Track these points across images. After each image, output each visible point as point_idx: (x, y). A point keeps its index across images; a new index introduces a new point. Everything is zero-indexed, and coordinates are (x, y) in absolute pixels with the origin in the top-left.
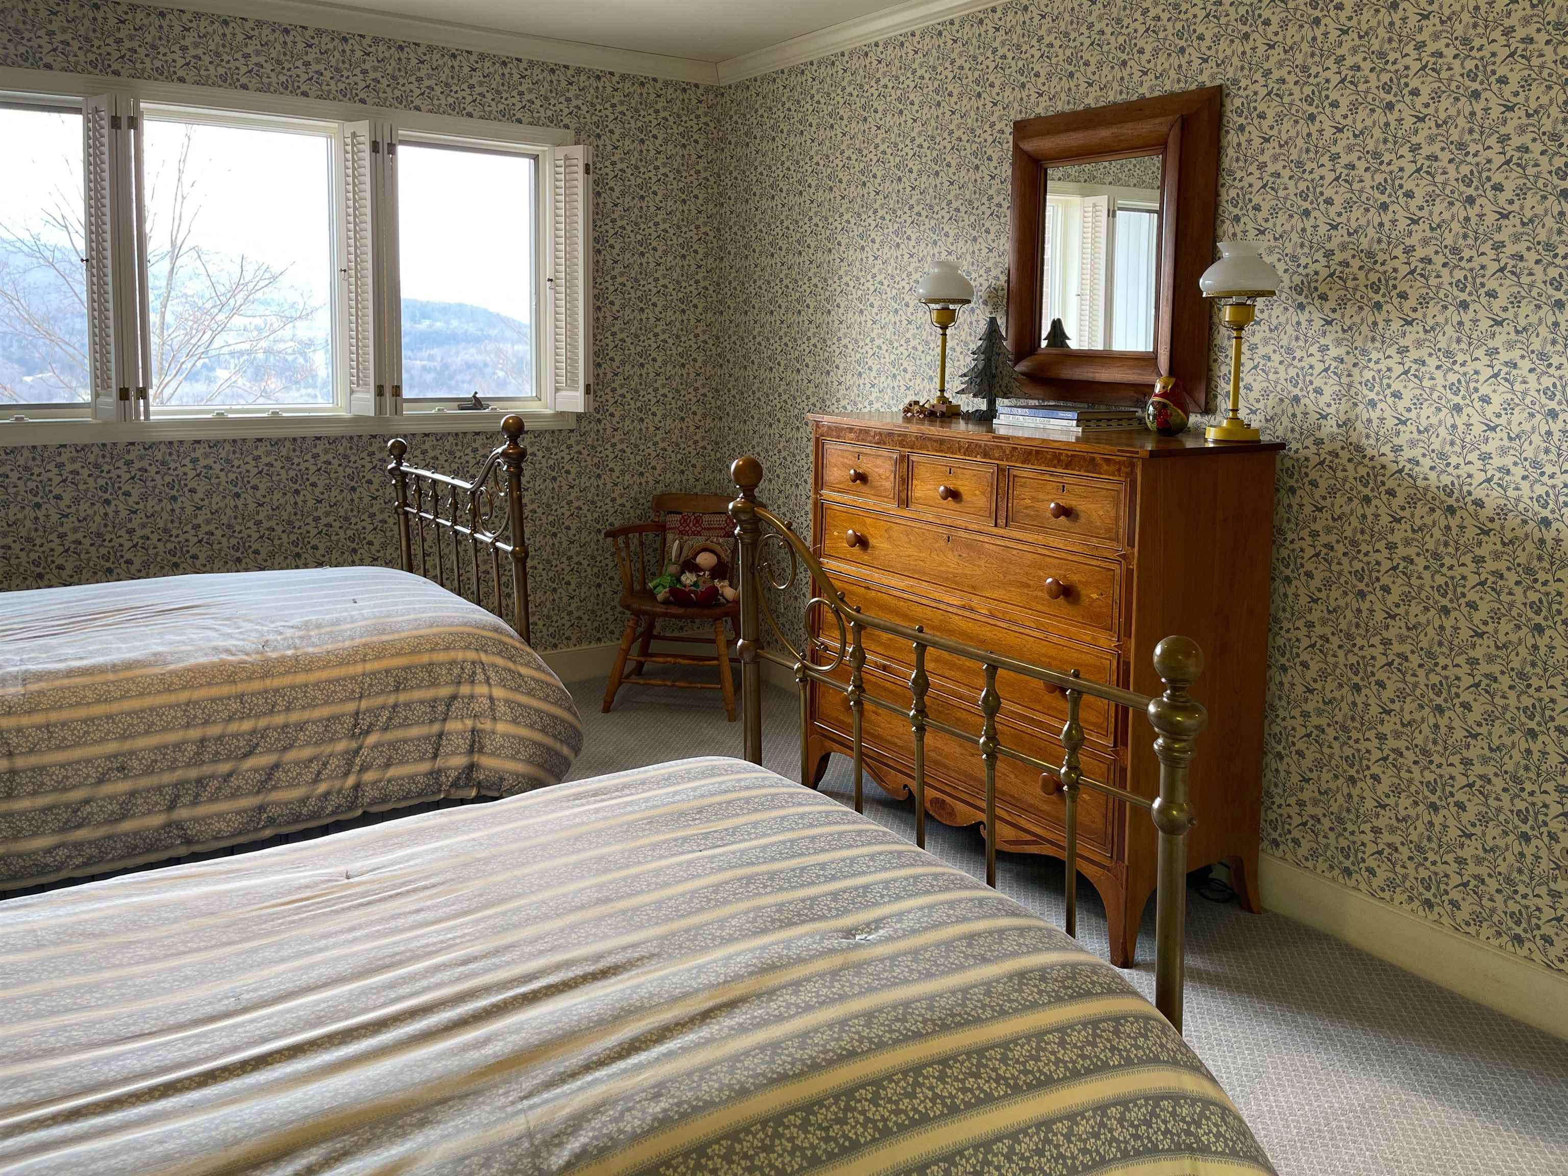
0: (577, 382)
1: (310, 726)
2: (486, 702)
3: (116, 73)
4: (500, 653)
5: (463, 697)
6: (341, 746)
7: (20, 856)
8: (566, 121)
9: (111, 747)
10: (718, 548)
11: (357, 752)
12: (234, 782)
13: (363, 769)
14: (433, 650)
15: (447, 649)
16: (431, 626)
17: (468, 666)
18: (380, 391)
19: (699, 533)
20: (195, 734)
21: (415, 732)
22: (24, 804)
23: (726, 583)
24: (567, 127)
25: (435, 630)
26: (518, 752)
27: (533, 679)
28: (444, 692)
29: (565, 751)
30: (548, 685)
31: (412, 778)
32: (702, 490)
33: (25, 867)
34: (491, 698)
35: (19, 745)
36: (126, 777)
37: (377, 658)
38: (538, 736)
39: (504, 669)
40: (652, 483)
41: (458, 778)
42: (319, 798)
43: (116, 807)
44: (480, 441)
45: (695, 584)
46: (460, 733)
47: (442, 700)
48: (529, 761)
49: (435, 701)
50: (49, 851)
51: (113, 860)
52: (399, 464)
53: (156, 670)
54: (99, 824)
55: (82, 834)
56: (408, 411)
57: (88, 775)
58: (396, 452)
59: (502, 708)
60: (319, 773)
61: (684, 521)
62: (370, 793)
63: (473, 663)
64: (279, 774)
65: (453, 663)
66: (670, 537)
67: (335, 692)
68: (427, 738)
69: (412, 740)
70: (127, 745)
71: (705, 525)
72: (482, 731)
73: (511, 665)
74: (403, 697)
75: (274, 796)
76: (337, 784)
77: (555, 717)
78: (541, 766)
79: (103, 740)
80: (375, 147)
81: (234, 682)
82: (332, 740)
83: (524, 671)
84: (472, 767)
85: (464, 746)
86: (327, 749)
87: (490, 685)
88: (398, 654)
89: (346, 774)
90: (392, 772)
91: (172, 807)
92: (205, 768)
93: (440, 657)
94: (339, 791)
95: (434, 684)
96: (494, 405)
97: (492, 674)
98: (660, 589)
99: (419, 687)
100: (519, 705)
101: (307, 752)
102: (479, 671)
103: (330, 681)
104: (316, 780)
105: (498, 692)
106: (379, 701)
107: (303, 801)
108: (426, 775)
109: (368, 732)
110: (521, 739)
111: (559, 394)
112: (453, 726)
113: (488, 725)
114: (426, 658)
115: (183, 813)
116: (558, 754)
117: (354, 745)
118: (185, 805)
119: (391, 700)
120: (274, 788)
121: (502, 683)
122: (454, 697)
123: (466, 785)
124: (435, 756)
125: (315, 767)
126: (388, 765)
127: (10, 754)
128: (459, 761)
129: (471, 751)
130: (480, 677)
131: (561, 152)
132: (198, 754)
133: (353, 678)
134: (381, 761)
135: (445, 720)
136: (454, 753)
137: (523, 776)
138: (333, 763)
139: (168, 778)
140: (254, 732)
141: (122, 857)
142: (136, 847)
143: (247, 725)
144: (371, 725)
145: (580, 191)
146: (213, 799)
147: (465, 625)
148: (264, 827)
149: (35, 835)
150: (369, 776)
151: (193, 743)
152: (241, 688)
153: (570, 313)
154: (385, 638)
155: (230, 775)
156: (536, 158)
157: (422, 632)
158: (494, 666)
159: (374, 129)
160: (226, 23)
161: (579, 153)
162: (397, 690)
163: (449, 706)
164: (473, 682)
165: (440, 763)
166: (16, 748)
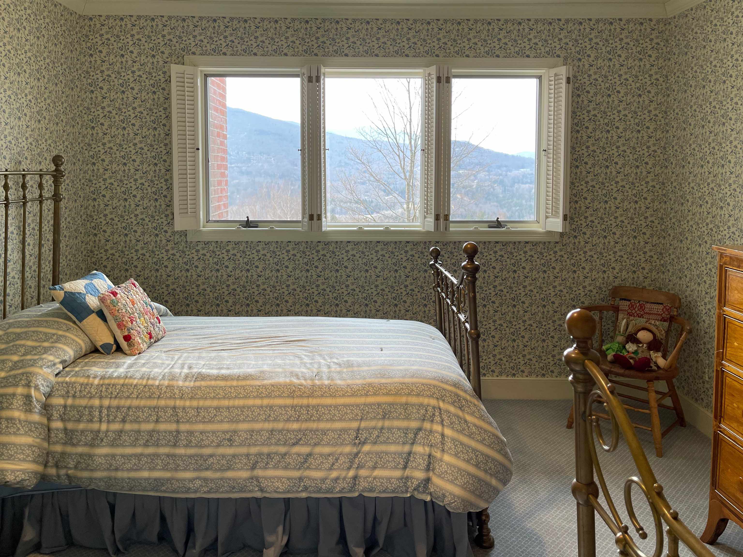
0: (557, 213)
1: (331, 434)
2: (439, 437)
3: (316, 55)
4: (453, 404)
5: (425, 430)
6: (347, 449)
7: (178, 480)
8: (558, 53)
9: (226, 426)
10: (654, 329)
11: (357, 454)
12: (288, 459)
13: (359, 467)
14: (409, 394)
15: (418, 395)
16: (412, 377)
17: (430, 409)
18: (437, 218)
19: (641, 316)
20: (268, 426)
21: (393, 448)
22: (181, 451)
23: (660, 354)
24: (558, 56)
25: (414, 380)
26: (456, 479)
27: (475, 425)
28: (414, 424)
29: (494, 482)
30: (485, 431)
31: (389, 479)
32: (650, 285)
33: (179, 487)
34: (443, 435)
35: (182, 417)
36: (231, 445)
37: (375, 394)
38: (471, 469)
39: (455, 415)
40: (611, 278)
41: (419, 486)
42: (332, 480)
43: (224, 462)
44: (499, 247)
45: (636, 352)
46: (422, 455)
47: (412, 430)
48: (463, 487)
49: (407, 430)
50: (191, 480)
51: (222, 492)
52: (436, 262)
53: (258, 383)
54: (216, 470)
55: (208, 474)
56: (453, 228)
57: (213, 441)
58: (434, 255)
59: (449, 444)
60: (333, 464)
61: (632, 306)
62: (363, 484)
63: (434, 408)
64: (311, 460)
65: (421, 405)
66: (621, 316)
67: (346, 413)
68: (400, 454)
69: (391, 453)
70: (233, 427)
71: (647, 310)
72: (435, 457)
73: (460, 413)
74: (387, 423)
75: (308, 473)
76: (343, 474)
77: (488, 456)
78: (473, 492)
79: (222, 421)
80: (439, 80)
81: (293, 397)
82: (342, 444)
83: (469, 418)
84: (428, 480)
85: (423, 464)
86: (339, 450)
87: (443, 425)
88: (387, 394)
89: (349, 469)
90: (377, 473)
91: (253, 468)
92: (272, 447)
93: (413, 400)
94: (344, 479)
95: (407, 418)
96: (509, 225)
97: (445, 417)
98: (610, 351)
99: (398, 418)
100: (462, 444)
101: (327, 450)
102: (437, 414)
103: (345, 406)
104: (331, 469)
105: (448, 432)
106: (373, 424)
107: (323, 480)
108: (398, 479)
109: (364, 443)
110: (459, 469)
111: (548, 220)
112: (418, 449)
113: (438, 455)
114: (404, 400)
115: (259, 472)
116: (488, 485)
117: (355, 450)
118: (260, 468)
119: (380, 424)
120: (308, 468)
121: (452, 426)
122: (420, 429)
123: (424, 492)
124: (405, 467)
125: (331, 460)
126: (374, 468)
127: (178, 422)
128: (420, 475)
129: (428, 469)
130: (438, 419)
131: (553, 71)
132: (269, 438)
133: (358, 406)
134: (370, 464)
135: (413, 444)
136: (416, 468)
137: (458, 498)
138: (342, 459)
139: (254, 450)
140: (300, 430)
141: (227, 492)
142: (234, 488)
143: (295, 426)
144: (366, 439)
145: (563, 95)
146: (275, 467)
147: (434, 379)
148: (302, 491)
149: (185, 470)
150: (363, 473)
151: (267, 431)
152: (296, 401)
153: (555, 169)
154: (383, 381)
155: (285, 454)
156: (540, 78)
157: (407, 380)
158: (448, 412)
159: (439, 70)
160: (368, 23)
161: (563, 71)
162: (384, 418)
163: (416, 434)
164: (432, 421)
165: (408, 472)
166: (181, 419)
